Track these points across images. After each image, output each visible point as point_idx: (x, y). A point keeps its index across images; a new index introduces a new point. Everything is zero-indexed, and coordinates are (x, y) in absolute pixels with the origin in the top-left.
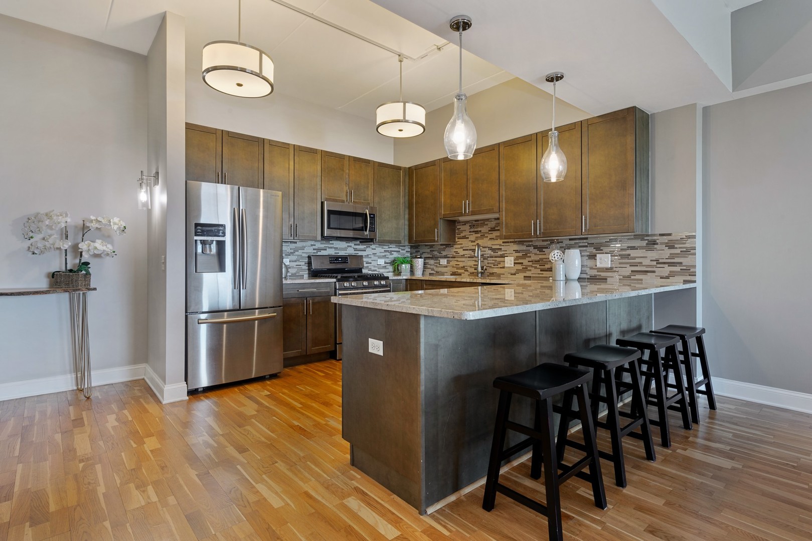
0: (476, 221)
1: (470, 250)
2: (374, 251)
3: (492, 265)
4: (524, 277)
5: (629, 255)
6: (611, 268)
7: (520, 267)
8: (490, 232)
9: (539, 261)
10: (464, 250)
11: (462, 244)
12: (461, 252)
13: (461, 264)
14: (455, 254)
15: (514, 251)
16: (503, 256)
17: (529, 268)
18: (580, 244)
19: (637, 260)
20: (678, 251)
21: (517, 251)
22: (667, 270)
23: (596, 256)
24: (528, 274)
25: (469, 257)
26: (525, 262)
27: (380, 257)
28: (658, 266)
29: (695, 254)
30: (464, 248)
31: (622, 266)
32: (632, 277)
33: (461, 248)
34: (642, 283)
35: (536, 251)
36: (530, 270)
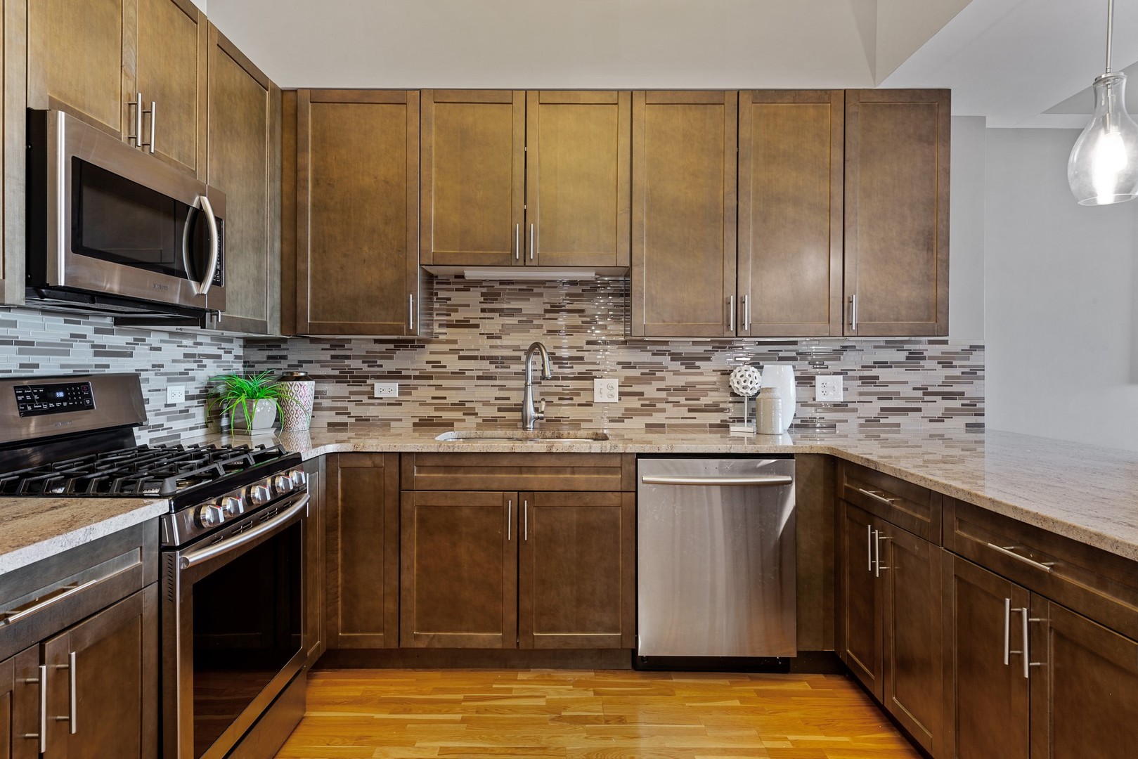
0: (502, 282)
1: (483, 358)
2: (156, 357)
3: (555, 400)
4: (648, 426)
5: (877, 378)
6: (844, 404)
7: (635, 403)
8: (547, 316)
9: (684, 389)
10: (461, 358)
11: (455, 342)
12: (453, 364)
13: (454, 397)
14: (429, 368)
15: (619, 363)
16: (588, 376)
17: (659, 406)
18: (781, 354)
19: (891, 388)
20: (956, 372)
21: (627, 365)
22: (941, 405)
23: (814, 378)
24: (657, 418)
25: (479, 378)
26: (650, 391)
27: (173, 378)
28: (926, 398)
29: (983, 378)
30: (462, 353)
31: (862, 398)
32: (882, 421)
33: (453, 351)
34: (898, 432)
35: (677, 365)
36: (663, 410)
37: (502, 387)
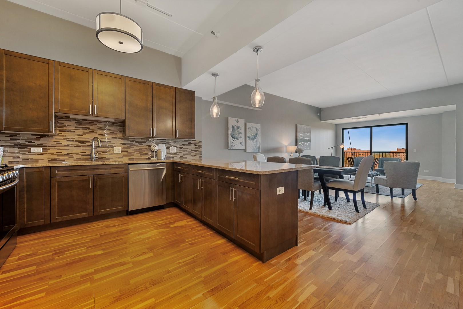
0: (83, 120)
1: (76, 141)
3: (101, 153)
4: (129, 159)
5: (183, 148)
6: (176, 153)
7: (126, 153)
8: (99, 130)
9: (139, 150)
10: (67, 141)
11: (66, 136)
12: (64, 142)
13: (65, 152)
14: (55, 144)
15: (121, 143)
16: (112, 147)
17: (132, 154)
18: (162, 142)
19: (185, 150)
20: (197, 147)
21: (123, 144)
22: (194, 153)
23: (170, 148)
24: (132, 157)
25: (74, 147)
26: (130, 150)
28: (192, 152)
29: (202, 148)
30: (68, 139)
31: (180, 152)
32: (184, 156)
33: (64, 139)
34: (187, 159)
35: (137, 144)
36: (134, 155)
37: (83, 149)
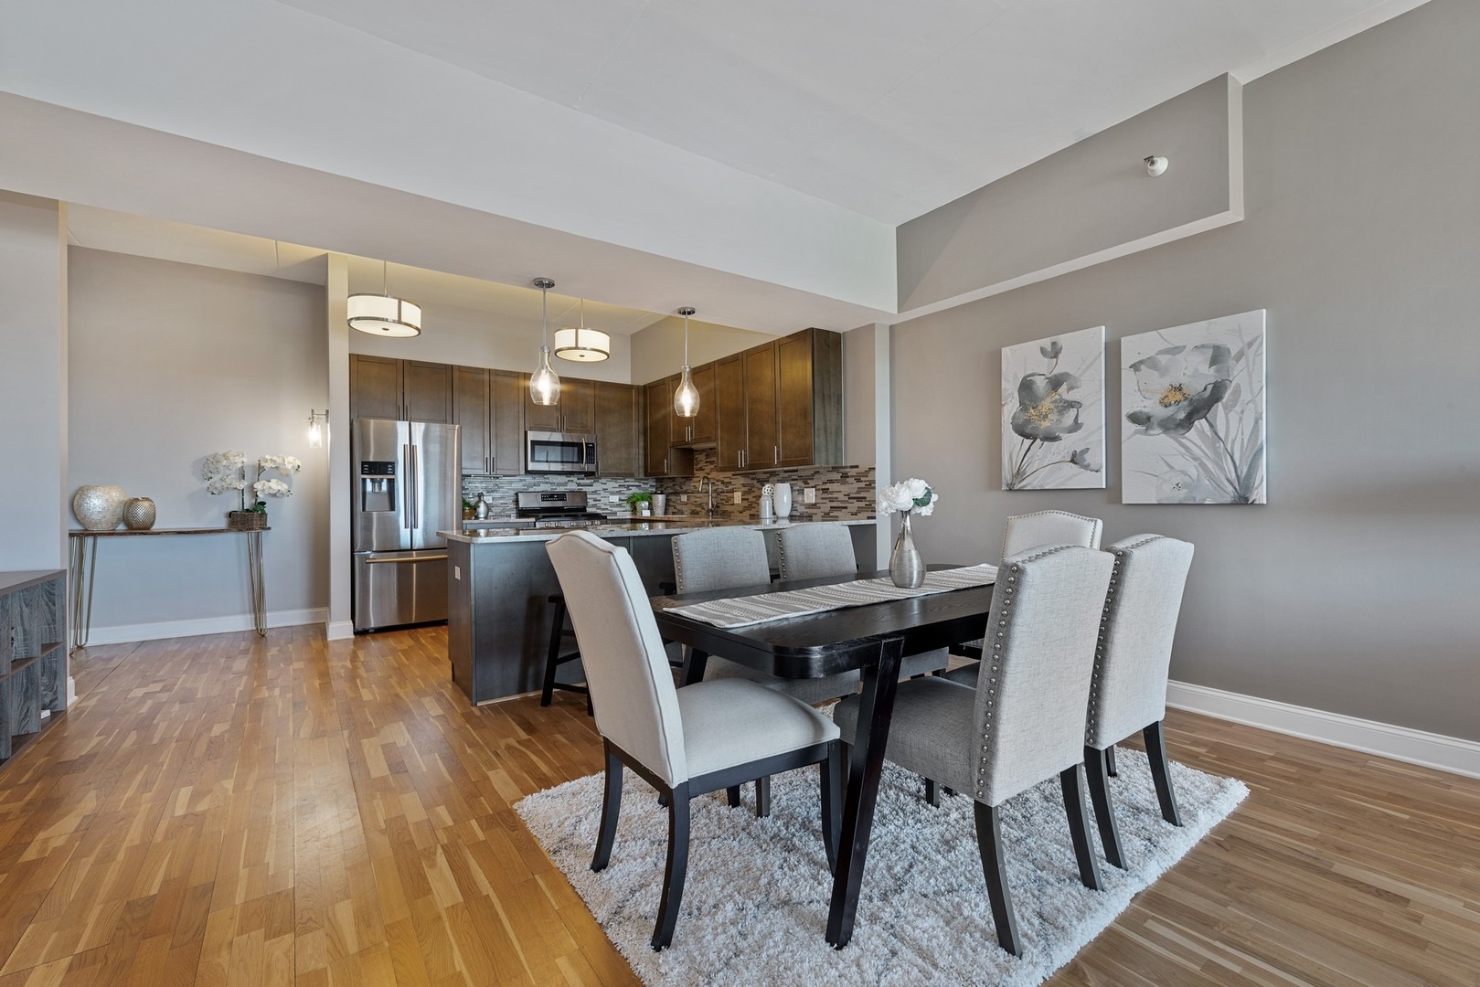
2: (605, 486)
3: (724, 502)
4: (750, 514)
5: (829, 489)
6: (815, 504)
7: (746, 504)
11: (699, 477)
12: (699, 486)
13: (699, 501)
14: (693, 489)
15: (741, 484)
16: (733, 491)
18: (793, 477)
20: (862, 485)
21: (744, 485)
22: (855, 505)
23: (803, 490)
24: (753, 511)
26: (751, 497)
27: (612, 493)
28: (850, 501)
29: (874, 488)
31: (823, 501)
32: (831, 514)
33: (698, 481)
35: (756, 486)
36: (755, 507)
